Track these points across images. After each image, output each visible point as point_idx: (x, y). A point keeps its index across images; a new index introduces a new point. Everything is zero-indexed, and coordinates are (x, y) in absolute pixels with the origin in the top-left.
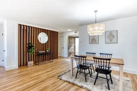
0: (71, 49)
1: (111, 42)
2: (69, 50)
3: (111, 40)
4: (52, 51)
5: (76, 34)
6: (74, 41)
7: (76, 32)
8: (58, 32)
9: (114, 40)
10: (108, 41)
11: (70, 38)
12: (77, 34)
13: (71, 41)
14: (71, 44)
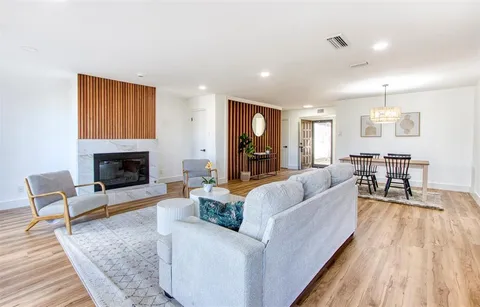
0: (306, 150)
1: (407, 134)
2: (302, 151)
3: (408, 131)
5: (320, 114)
6: (311, 130)
7: (322, 111)
8: (280, 111)
9: (413, 131)
10: (401, 131)
12: (325, 115)
13: (306, 130)
14: (306, 138)
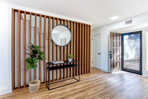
0: (115, 57)
2: (111, 58)
4: (79, 60)
6: (121, 41)
8: (90, 26)
11: (113, 35)
13: (115, 41)
14: (115, 47)
